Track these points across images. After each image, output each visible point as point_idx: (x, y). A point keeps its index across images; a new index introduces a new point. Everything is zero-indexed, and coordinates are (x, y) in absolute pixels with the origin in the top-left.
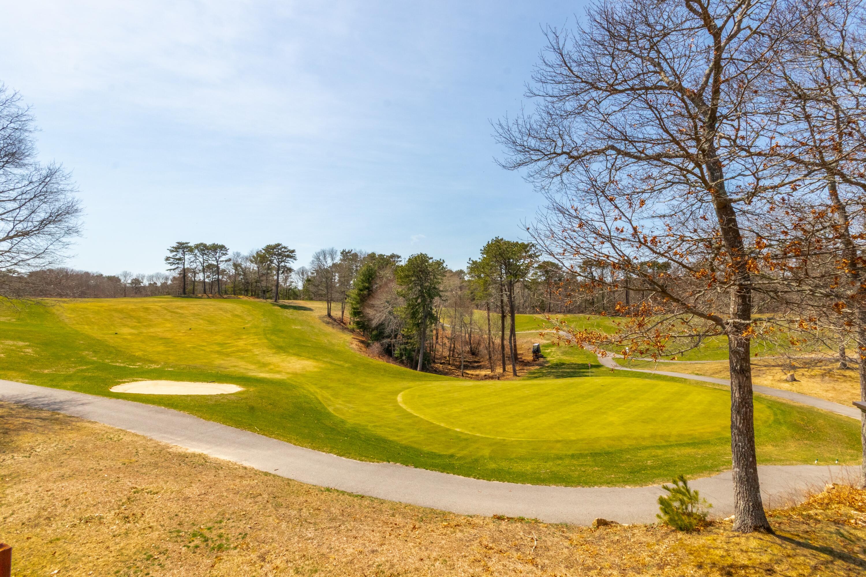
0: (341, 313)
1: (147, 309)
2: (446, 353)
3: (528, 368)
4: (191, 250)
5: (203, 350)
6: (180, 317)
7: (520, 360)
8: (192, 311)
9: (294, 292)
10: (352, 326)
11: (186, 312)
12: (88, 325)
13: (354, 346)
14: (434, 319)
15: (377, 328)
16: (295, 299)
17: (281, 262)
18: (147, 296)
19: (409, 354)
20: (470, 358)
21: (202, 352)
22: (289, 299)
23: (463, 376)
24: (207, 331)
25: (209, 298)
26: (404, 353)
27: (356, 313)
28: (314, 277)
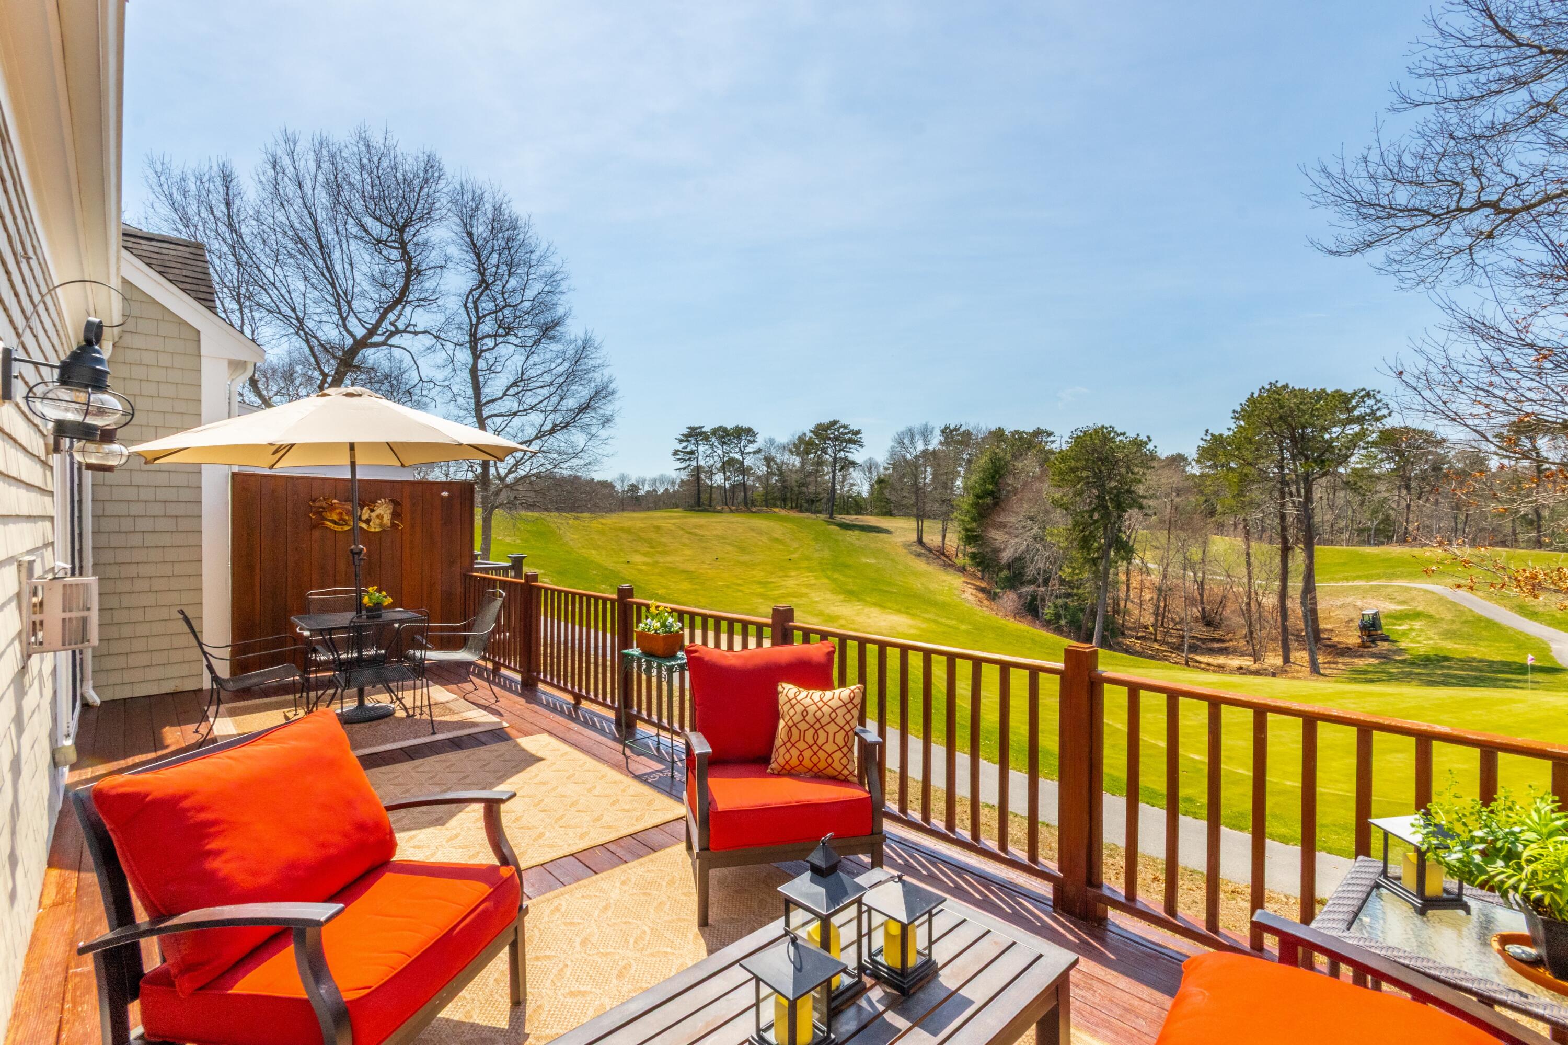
0: (940, 538)
1: (658, 528)
2: (1149, 619)
3: (1348, 660)
4: (705, 437)
5: (740, 591)
6: (701, 540)
7: (1328, 642)
8: (715, 532)
9: (855, 501)
10: (961, 561)
11: (707, 533)
12: (595, 549)
13: (967, 596)
14: (1126, 550)
15: (1009, 566)
16: (858, 513)
17: (839, 451)
18: (649, 509)
19: (1073, 616)
20: (1202, 631)
21: (740, 594)
22: (848, 513)
23: (1187, 664)
24: (738, 562)
25: (731, 511)
26: (1062, 612)
27: (970, 538)
28: (890, 476)
